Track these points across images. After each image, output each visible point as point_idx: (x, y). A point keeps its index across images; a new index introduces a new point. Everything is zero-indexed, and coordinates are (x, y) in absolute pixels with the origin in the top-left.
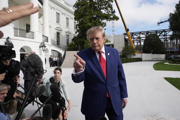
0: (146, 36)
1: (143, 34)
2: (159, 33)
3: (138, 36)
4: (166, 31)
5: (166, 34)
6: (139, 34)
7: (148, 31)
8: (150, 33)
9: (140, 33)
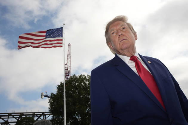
0: (18, 120)
1: (14, 118)
2: (37, 117)
3: (4, 120)
4: (46, 115)
5: (46, 118)
6: (8, 116)
7: (23, 113)
8: (24, 116)
9: (10, 114)
